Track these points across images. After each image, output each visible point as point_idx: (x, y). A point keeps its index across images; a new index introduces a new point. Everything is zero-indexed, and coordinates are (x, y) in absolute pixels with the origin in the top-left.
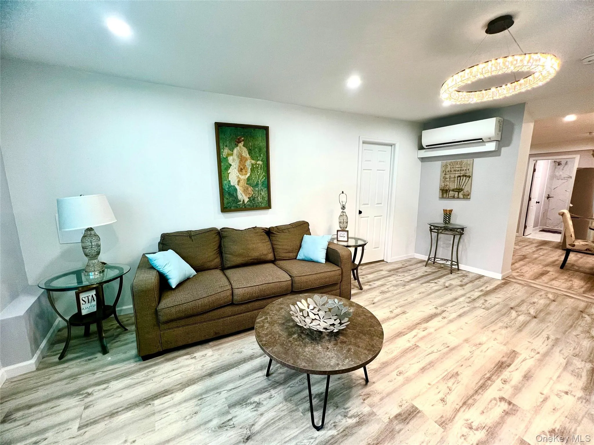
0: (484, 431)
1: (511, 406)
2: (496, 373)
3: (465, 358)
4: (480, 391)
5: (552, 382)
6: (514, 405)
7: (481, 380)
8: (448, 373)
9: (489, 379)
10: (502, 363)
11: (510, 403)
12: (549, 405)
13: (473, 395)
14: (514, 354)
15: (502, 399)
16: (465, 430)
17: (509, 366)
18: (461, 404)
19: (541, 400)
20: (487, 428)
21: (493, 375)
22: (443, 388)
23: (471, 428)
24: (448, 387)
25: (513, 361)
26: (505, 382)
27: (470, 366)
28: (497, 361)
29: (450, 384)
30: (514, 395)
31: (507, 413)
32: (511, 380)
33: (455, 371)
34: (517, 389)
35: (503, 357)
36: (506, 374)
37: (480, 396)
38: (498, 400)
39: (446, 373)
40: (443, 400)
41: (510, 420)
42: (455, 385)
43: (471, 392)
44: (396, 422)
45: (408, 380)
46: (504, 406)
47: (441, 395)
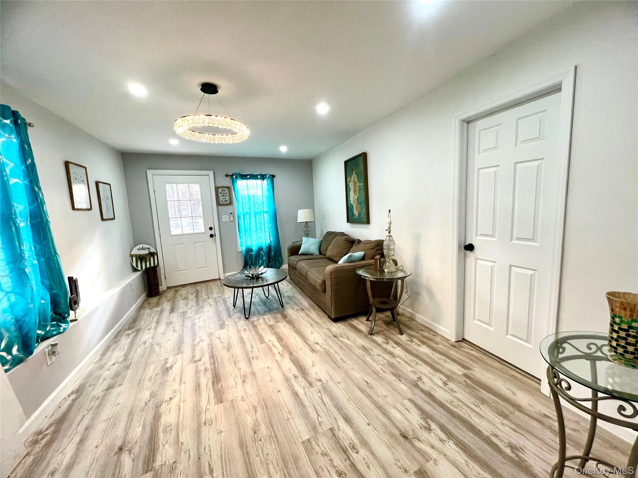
0: (196, 344)
1: (194, 361)
2: (214, 370)
3: (237, 362)
4: (211, 354)
5: (182, 400)
6: (193, 362)
7: (217, 358)
8: (231, 347)
9: (214, 363)
10: (218, 382)
11: (195, 362)
12: (178, 380)
13: (212, 349)
14: (220, 400)
15: (200, 360)
16: (202, 338)
17: (213, 382)
18: (212, 343)
19: (183, 378)
20: (196, 345)
21: (215, 368)
22: (225, 341)
23: (201, 341)
24: (224, 343)
25: (214, 389)
26: (206, 370)
27: (229, 360)
28: (221, 379)
29: (225, 344)
30: (197, 367)
31: (194, 356)
32: (204, 374)
33: (231, 351)
34: (197, 372)
35: (222, 387)
36: (209, 375)
37: (209, 352)
38: (201, 358)
39: (232, 346)
40: (219, 338)
41: (190, 356)
42: (222, 346)
43: (214, 350)
44: (222, 322)
45: (239, 331)
46: (197, 358)
47: (222, 338)
